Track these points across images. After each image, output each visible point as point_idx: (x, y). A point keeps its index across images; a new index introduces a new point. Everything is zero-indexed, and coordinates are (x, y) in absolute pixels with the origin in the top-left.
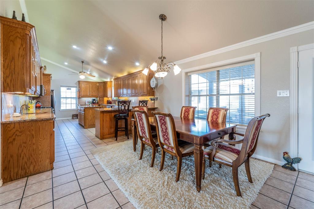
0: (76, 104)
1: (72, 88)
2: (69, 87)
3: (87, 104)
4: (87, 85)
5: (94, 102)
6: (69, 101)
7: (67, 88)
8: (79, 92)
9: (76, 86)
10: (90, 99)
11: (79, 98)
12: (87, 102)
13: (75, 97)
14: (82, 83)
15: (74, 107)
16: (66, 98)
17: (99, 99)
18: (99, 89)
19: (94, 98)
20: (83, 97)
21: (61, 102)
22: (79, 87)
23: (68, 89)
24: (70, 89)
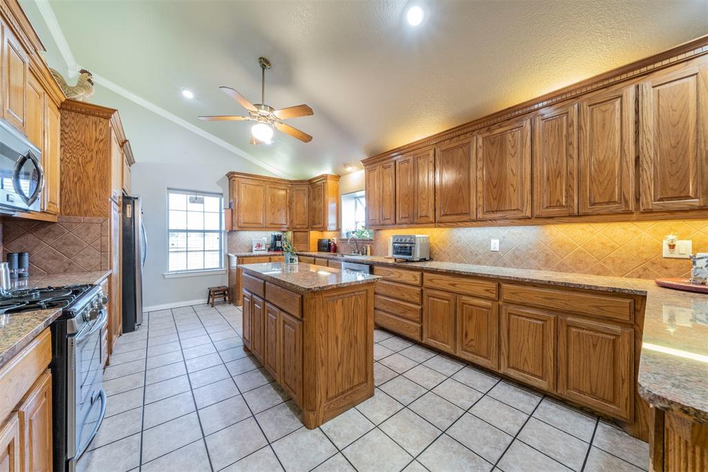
0: (221, 250)
1: (207, 199)
2: (197, 195)
3: (255, 253)
4: (259, 188)
5: (279, 244)
6: (195, 241)
7: (189, 196)
8: (232, 209)
9: (221, 191)
10: (265, 237)
11: (231, 232)
12: (255, 245)
13: (218, 229)
14: (243, 180)
15: (213, 262)
16: (187, 231)
17: (294, 237)
18: (294, 204)
19: (277, 233)
20: (243, 228)
21: (170, 246)
22: (231, 194)
23: (193, 201)
24: (202, 202)
